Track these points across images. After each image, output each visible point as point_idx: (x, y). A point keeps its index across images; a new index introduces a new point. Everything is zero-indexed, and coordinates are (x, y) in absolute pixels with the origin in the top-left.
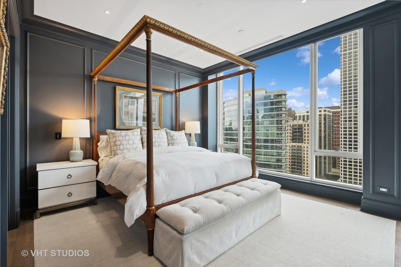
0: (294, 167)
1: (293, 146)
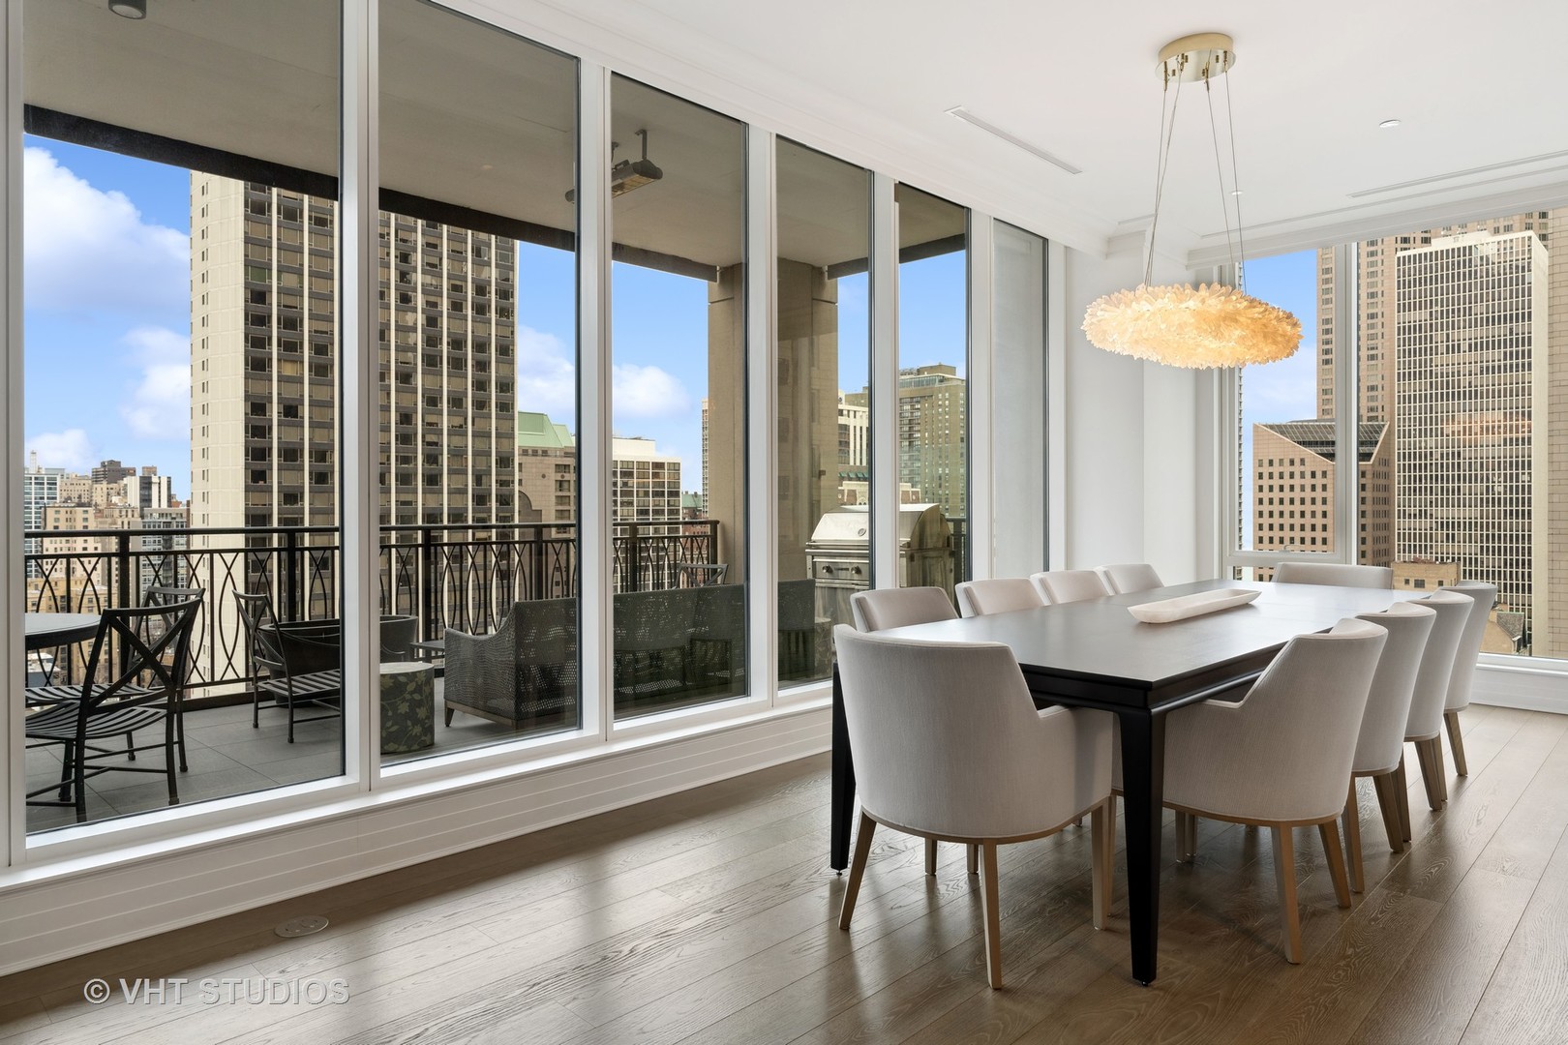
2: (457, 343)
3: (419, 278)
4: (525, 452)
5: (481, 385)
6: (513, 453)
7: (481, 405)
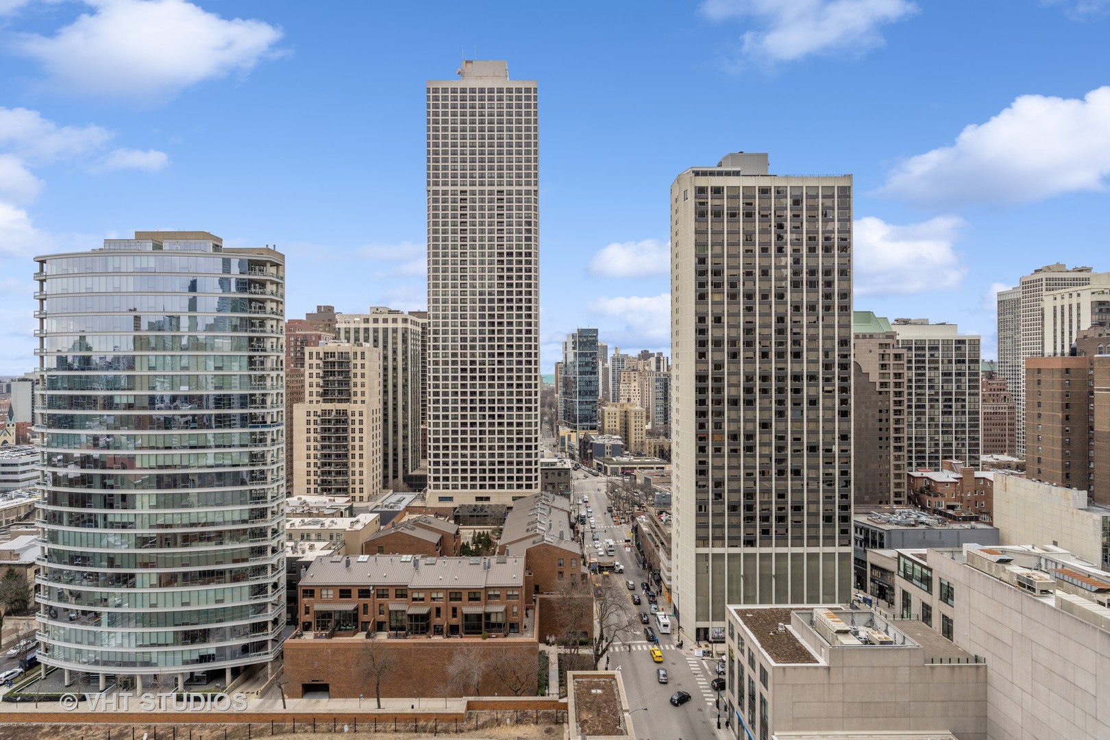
0: (327, 468)
1: (324, 412)
2: (812, 272)
3: (788, 237)
4: (857, 337)
5: (828, 296)
6: (850, 337)
7: (827, 308)
